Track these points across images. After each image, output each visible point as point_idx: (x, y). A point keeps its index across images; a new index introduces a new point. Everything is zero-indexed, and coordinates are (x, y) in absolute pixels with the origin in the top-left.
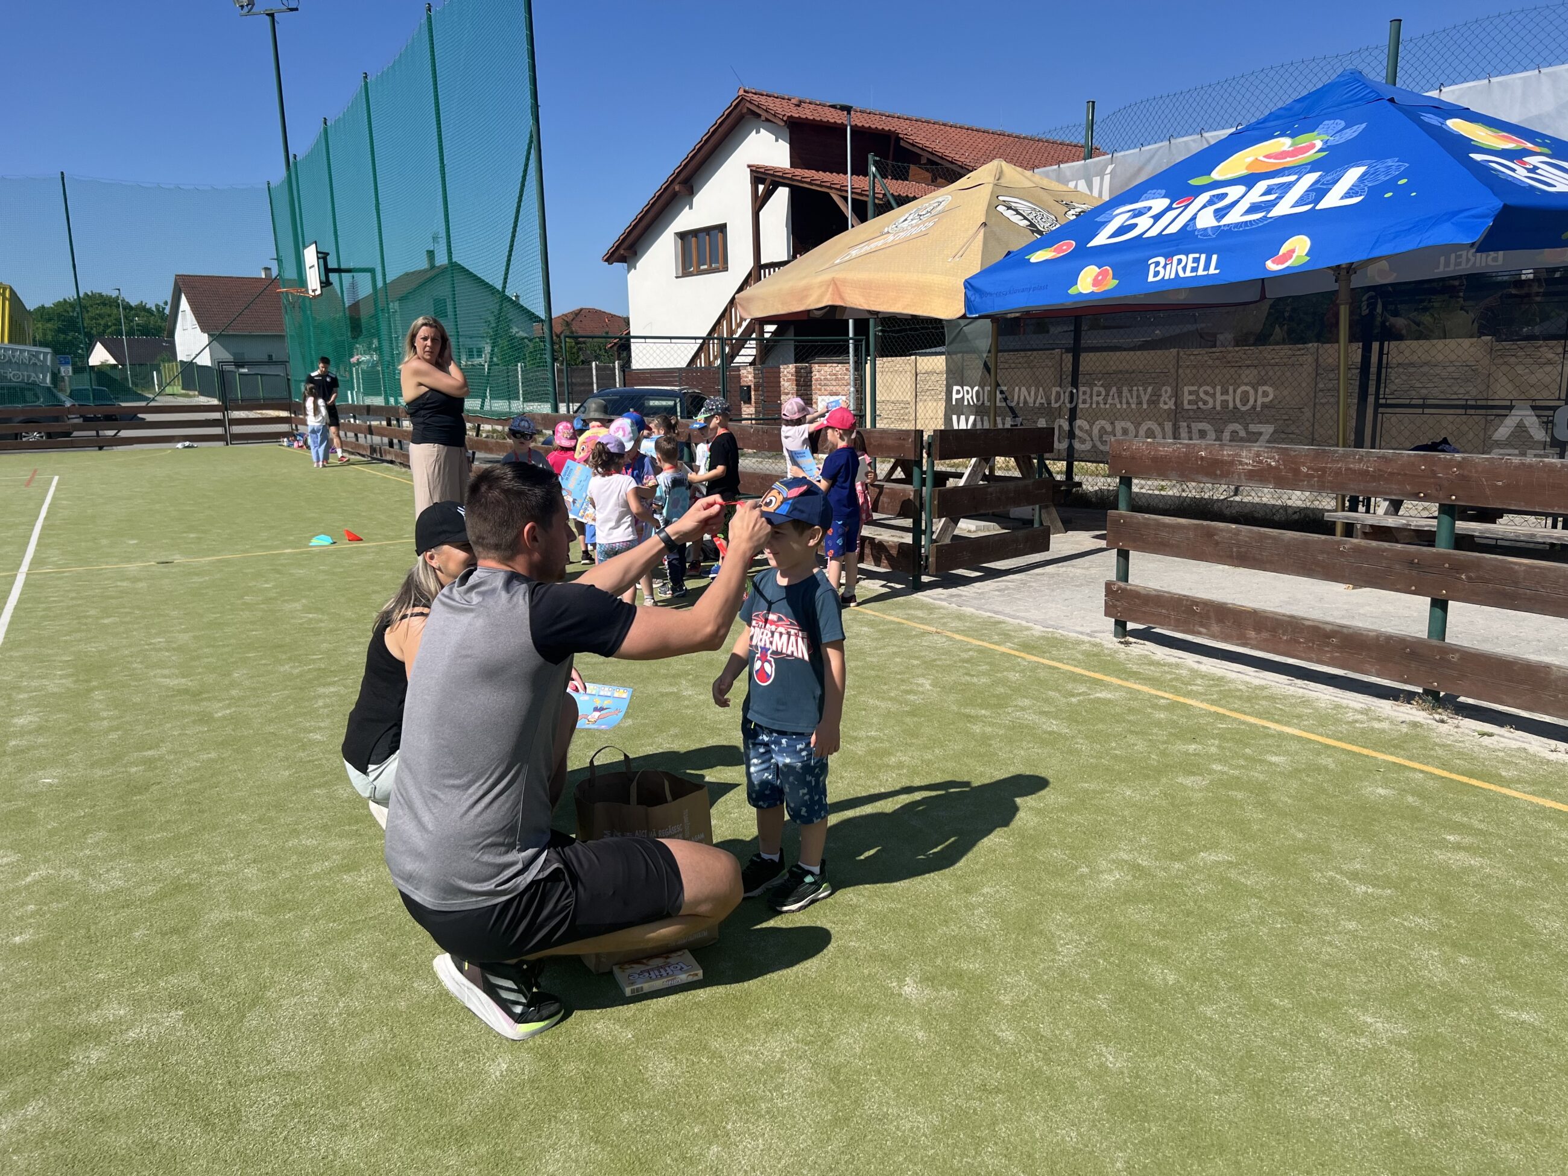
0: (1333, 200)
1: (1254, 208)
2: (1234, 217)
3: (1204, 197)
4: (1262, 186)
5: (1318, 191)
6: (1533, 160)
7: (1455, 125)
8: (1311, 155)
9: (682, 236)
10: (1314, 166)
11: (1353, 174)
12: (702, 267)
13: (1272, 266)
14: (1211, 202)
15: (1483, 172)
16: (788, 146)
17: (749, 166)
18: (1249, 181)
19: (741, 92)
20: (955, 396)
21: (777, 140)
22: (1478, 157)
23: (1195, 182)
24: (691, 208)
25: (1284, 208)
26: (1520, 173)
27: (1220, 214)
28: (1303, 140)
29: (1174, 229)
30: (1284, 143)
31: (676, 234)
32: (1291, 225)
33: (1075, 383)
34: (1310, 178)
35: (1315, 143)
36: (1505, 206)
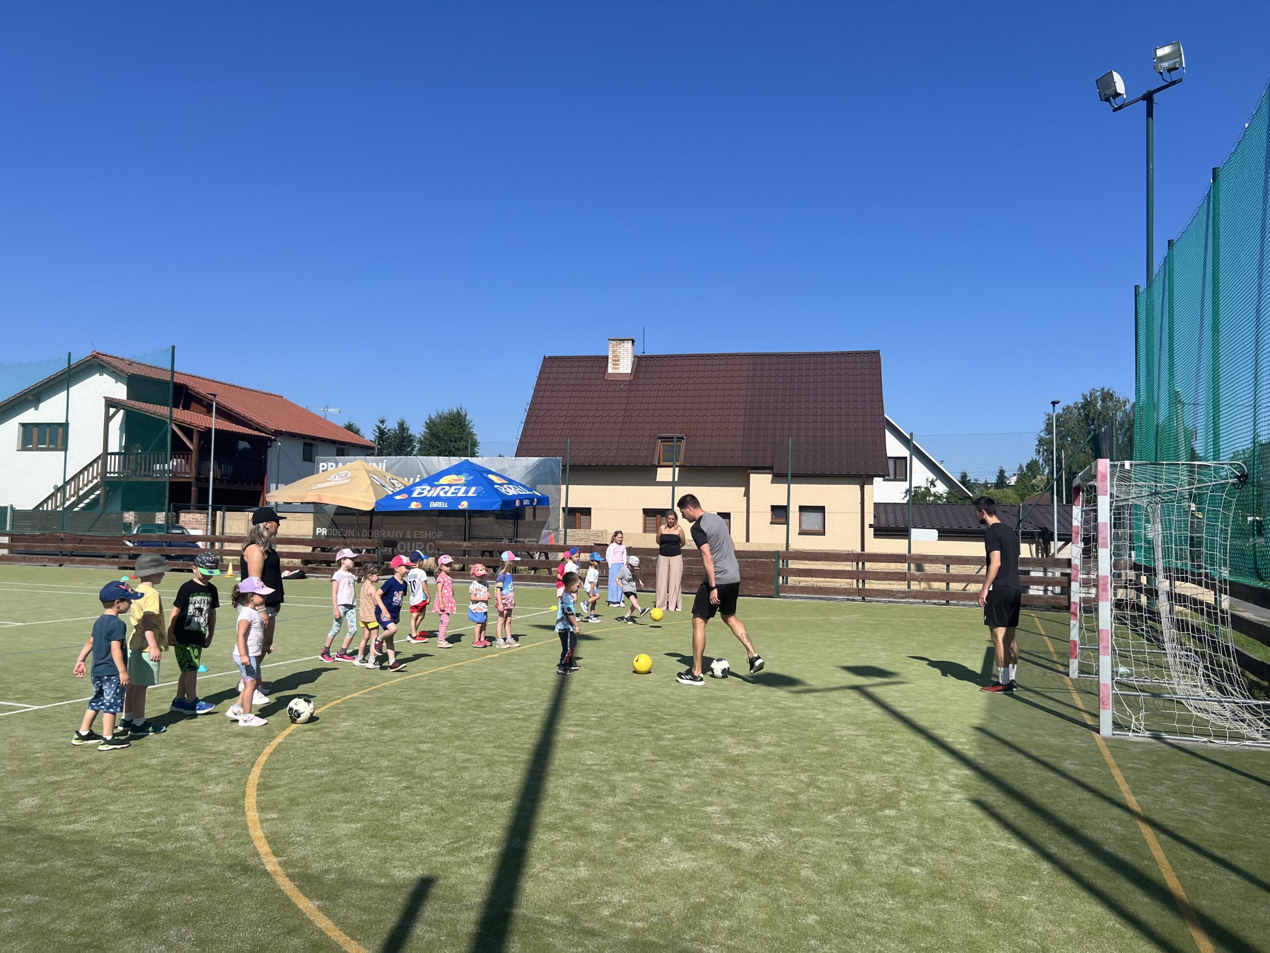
0: (470, 494)
1: (453, 493)
2: (449, 494)
3: (440, 488)
4: (453, 488)
5: (467, 492)
6: (505, 486)
7: (490, 476)
8: (463, 482)
9: (23, 425)
10: (464, 485)
11: (473, 489)
12: (40, 446)
13: (459, 507)
14: (443, 489)
15: (496, 490)
16: (126, 387)
17: (104, 397)
18: (450, 485)
19: (94, 353)
20: (318, 532)
21: (116, 382)
22: (496, 486)
23: (436, 483)
24: (36, 409)
25: (460, 494)
26: (503, 491)
27: (446, 493)
28: (461, 477)
29: (435, 495)
30: (454, 477)
31: (20, 423)
32: (462, 499)
33: (371, 528)
34: (464, 488)
35: (463, 479)
36: (503, 502)
